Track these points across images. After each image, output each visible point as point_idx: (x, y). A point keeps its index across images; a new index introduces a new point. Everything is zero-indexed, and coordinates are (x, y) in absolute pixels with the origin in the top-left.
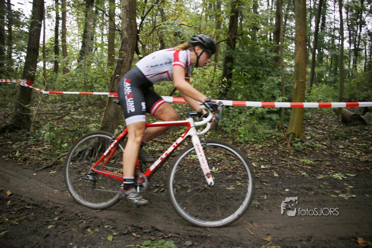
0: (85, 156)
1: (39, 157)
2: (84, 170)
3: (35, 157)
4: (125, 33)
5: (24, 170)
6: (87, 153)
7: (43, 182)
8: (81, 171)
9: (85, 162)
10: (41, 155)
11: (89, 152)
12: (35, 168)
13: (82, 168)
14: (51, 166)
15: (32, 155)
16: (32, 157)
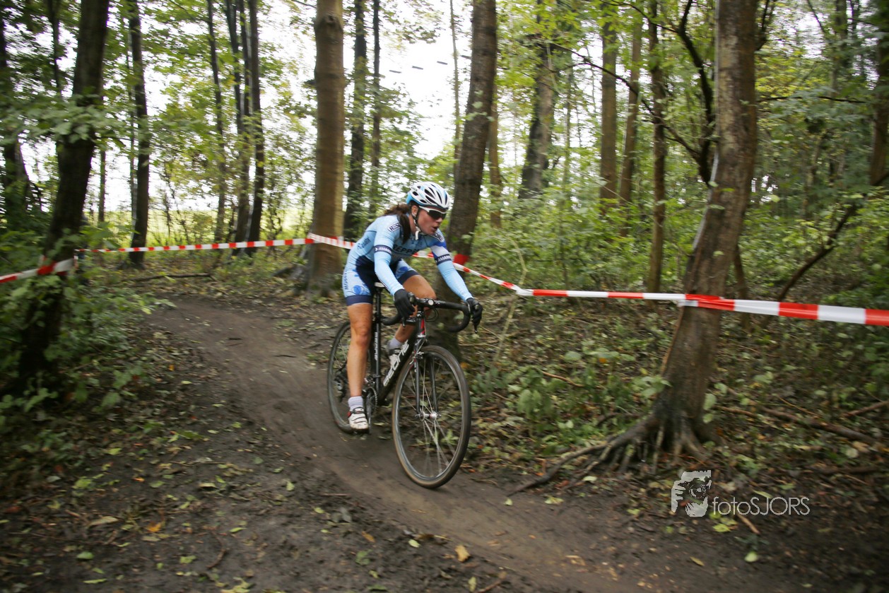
0: (626, 460)
1: (503, 451)
2: (635, 504)
3: (497, 452)
4: (729, 138)
5: (478, 485)
6: (630, 452)
7: (536, 528)
8: (626, 503)
9: (628, 475)
10: (510, 448)
11: (636, 449)
12: (504, 484)
13: (626, 495)
14: (545, 483)
15: (485, 442)
16: (487, 450)
